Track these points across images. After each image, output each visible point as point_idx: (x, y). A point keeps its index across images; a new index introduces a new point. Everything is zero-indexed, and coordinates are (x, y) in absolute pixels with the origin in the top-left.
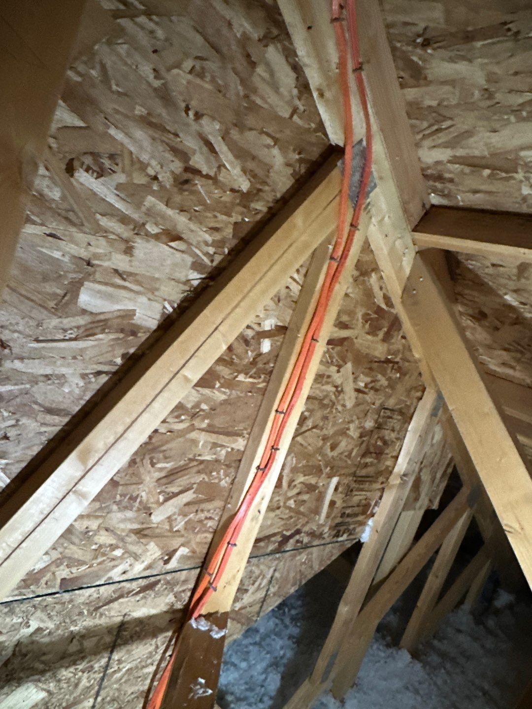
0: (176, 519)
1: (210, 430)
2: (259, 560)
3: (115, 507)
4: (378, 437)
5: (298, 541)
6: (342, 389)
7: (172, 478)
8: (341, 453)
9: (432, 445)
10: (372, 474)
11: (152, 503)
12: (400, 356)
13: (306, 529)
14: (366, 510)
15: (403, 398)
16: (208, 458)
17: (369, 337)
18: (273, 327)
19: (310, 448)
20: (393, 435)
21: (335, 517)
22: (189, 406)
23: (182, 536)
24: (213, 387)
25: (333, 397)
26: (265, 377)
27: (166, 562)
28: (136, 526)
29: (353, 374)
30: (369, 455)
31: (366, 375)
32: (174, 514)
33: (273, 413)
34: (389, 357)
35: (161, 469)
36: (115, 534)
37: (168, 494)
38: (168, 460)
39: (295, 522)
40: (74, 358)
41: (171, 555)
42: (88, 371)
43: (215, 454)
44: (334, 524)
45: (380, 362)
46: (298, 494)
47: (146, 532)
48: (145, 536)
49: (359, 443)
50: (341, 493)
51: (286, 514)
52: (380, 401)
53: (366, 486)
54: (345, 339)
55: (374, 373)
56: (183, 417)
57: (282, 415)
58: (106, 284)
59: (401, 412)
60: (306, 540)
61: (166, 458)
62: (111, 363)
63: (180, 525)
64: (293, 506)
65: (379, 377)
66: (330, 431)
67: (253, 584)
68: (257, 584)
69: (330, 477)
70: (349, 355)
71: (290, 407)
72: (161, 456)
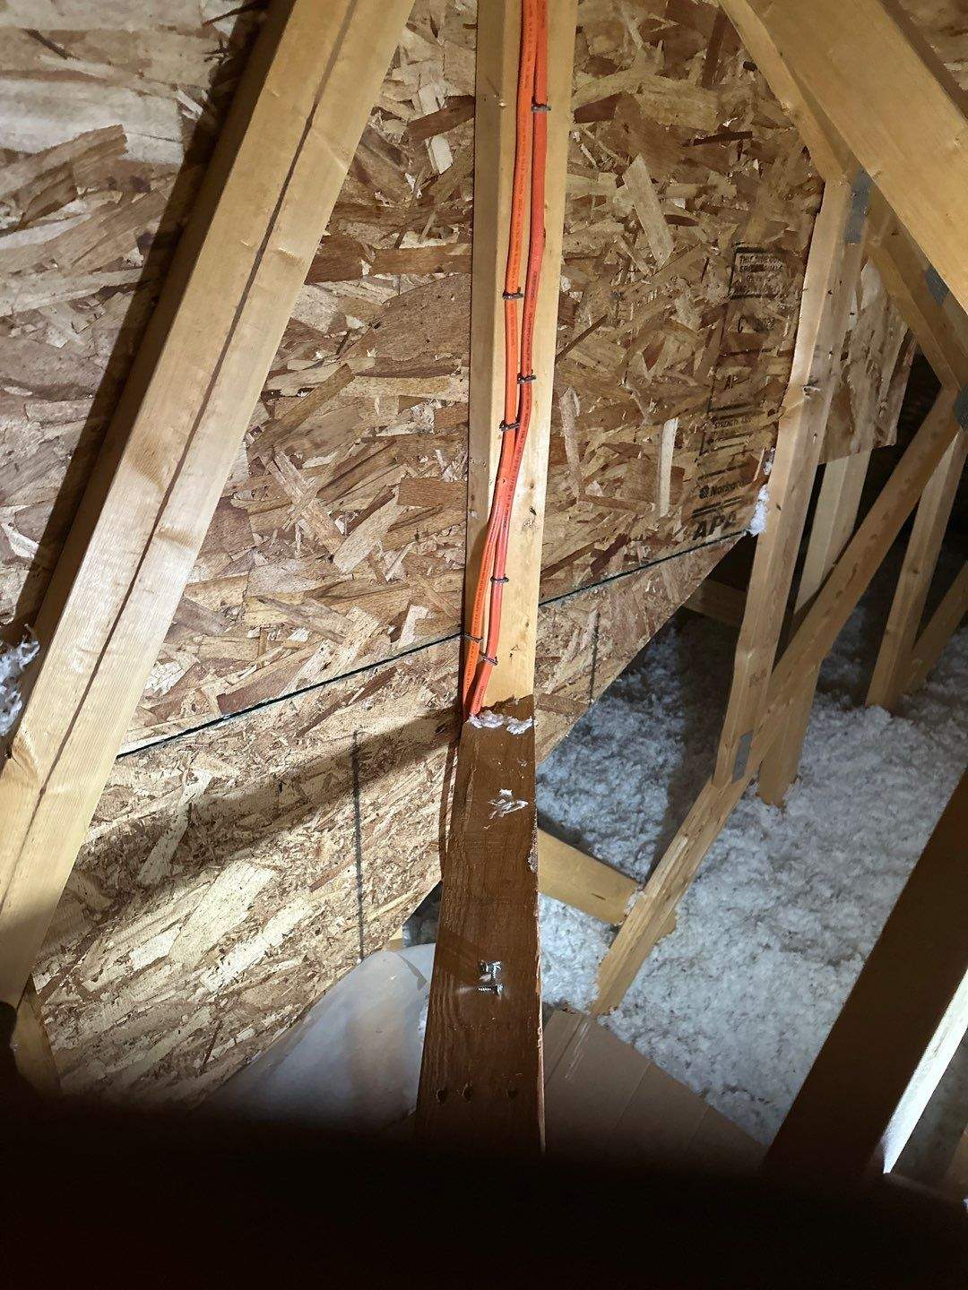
0: (382, 558)
1: (385, 370)
2: (563, 603)
3: (258, 558)
4: (743, 317)
5: (627, 558)
6: (638, 223)
7: (345, 483)
8: (672, 367)
9: (862, 312)
10: (745, 397)
11: (326, 538)
12: (750, 117)
13: (637, 531)
14: (749, 473)
15: (777, 218)
16: (401, 430)
17: (669, 83)
18: (442, 102)
19: (601, 368)
20: (773, 307)
21: (689, 500)
22: (323, 327)
23: (407, 586)
24: (359, 276)
25: (623, 245)
26: (460, 229)
27: (395, 636)
28: (313, 585)
29: (654, 181)
30: (731, 360)
31: (685, 180)
32: (376, 549)
33: (500, 301)
34: (727, 124)
35: (318, 470)
36: (280, 605)
37: (351, 515)
38: (325, 449)
39: (612, 522)
40: (40, 269)
41: (398, 622)
42: (82, 293)
43: (412, 420)
44: (690, 513)
45: (708, 140)
46: (604, 468)
47: (335, 592)
48: (338, 598)
49: (702, 338)
50: (689, 449)
51: (590, 512)
52: (727, 236)
53: (738, 425)
54: (614, 99)
55: (699, 172)
56: (319, 355)
57: (520, 301)
58: (26, 75)
59: (780, 252)
60: (642, 552)
61: (317, 446)
62: (120, 264)
63: (394, 567)
64: (600, 494)
65: (714, 177)
66: (634, 322)
67: (566, 646)
68: (572, 645)
69: (659, 422)
70: (634, 137)
71: (532, 278)
72: (306, 443)
